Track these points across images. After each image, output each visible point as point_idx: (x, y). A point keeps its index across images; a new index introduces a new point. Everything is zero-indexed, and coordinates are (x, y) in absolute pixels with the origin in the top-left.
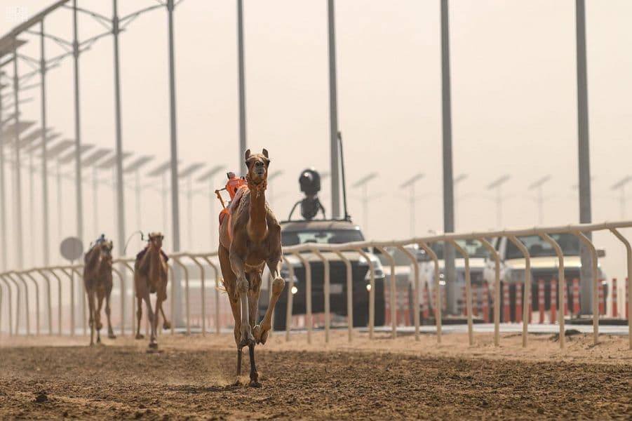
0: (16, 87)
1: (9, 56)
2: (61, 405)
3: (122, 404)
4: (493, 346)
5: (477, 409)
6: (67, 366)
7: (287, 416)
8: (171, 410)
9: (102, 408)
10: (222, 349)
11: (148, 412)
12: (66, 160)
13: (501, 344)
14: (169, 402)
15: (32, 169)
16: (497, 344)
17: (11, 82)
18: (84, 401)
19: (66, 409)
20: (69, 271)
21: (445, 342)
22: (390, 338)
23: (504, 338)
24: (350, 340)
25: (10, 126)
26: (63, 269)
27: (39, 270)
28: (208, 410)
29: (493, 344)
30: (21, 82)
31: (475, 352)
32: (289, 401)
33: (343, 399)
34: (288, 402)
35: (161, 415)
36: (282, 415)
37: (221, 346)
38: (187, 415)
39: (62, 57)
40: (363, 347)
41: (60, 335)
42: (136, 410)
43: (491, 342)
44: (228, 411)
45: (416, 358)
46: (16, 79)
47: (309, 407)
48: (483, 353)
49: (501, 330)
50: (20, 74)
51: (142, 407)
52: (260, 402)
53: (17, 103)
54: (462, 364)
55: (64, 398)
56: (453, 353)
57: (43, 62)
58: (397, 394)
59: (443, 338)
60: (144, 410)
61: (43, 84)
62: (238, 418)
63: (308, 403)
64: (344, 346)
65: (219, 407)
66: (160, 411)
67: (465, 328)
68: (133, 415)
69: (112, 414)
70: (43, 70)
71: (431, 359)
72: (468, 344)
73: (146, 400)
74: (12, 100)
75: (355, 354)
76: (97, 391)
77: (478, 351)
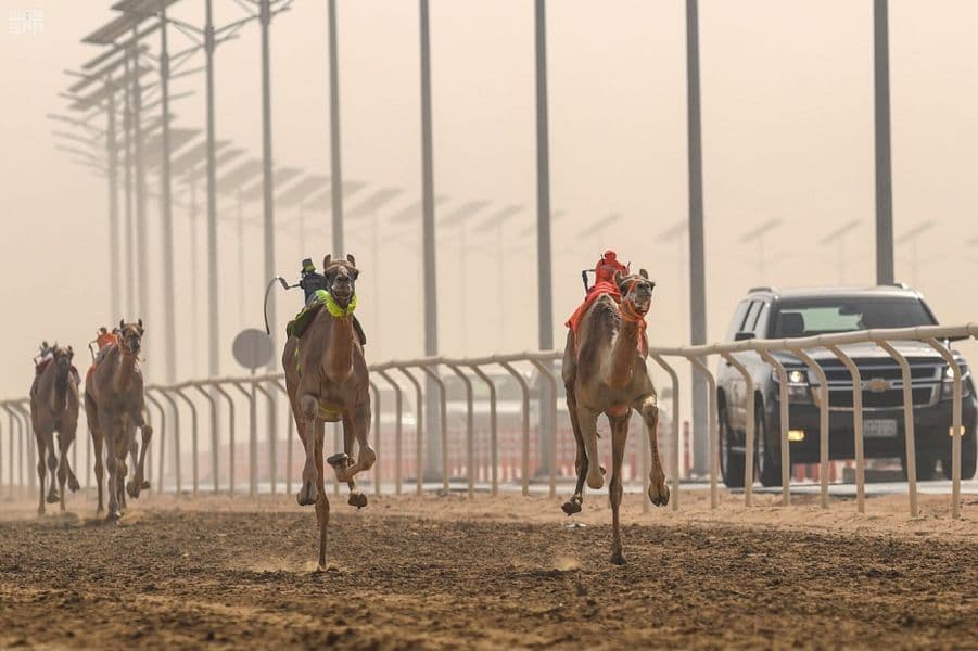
0: (165, 73)
1: (152, 21)
2: (207, 619)
3: (309, 617)
4: (948, 519)
5: (894, 630)
6: (235, 549)
7: (577, 640)
8: (388, 630)
9: (274, 625)
10: (497, 520)
11: (349, 632)
12: (249, 196)
13: (963, 516)
14: (389, 616)
15: (194, 210)
16: (956, 516)
17: (157, 65)
18: (247, 612)
19: (215, 626)
20: (248, 387)
21: (871, 509)
22: (779, 504)
23: (970, 504)
24: (714, 506)
25: (155, 137)
26: (237, 383)
27: (198, 385)
28: (449, 629)
29: (950, 515)
30: (172, 64)
31: (918, 529)
32: (587, 613)
33: (678, 610)
34: (585, 616)
35: (368, 637)
36: (569, 638)
37: (498, 516)
38: (413, 637)
39: (243, 22)
40: (734, 519)
41: (231, 493)
42: (329, 629)
43: (947, 511)
44: (481, 631)
45: (818, 537)
46: (165, 58)
47: (618, 623)
48: (932, 530)
49: (962, 491)
50: (171, 51)
51: (340, 623)
52: (539, 615)
53: (165, 100)
54: (891, 549)
55: (217, 606)
56: (879, 530)
57: (209, 31)
58: (769, 602)
59: (868, 504)
60: (343, 629)
61: (210, 68)
62: (498, 642)
63: (616, 618)
64: (702, 518)
65: (467, 623)
66: (367, 632)
67: (903, 487)
68: (324, 637)
69: (289, 635)
70: (210, 44)
71: (843, 541)
72: (908, 515)
73: (349, 612)
74: (158, 95)
75: (718, 532)
76: (273, 594)
77: (923, 527)
